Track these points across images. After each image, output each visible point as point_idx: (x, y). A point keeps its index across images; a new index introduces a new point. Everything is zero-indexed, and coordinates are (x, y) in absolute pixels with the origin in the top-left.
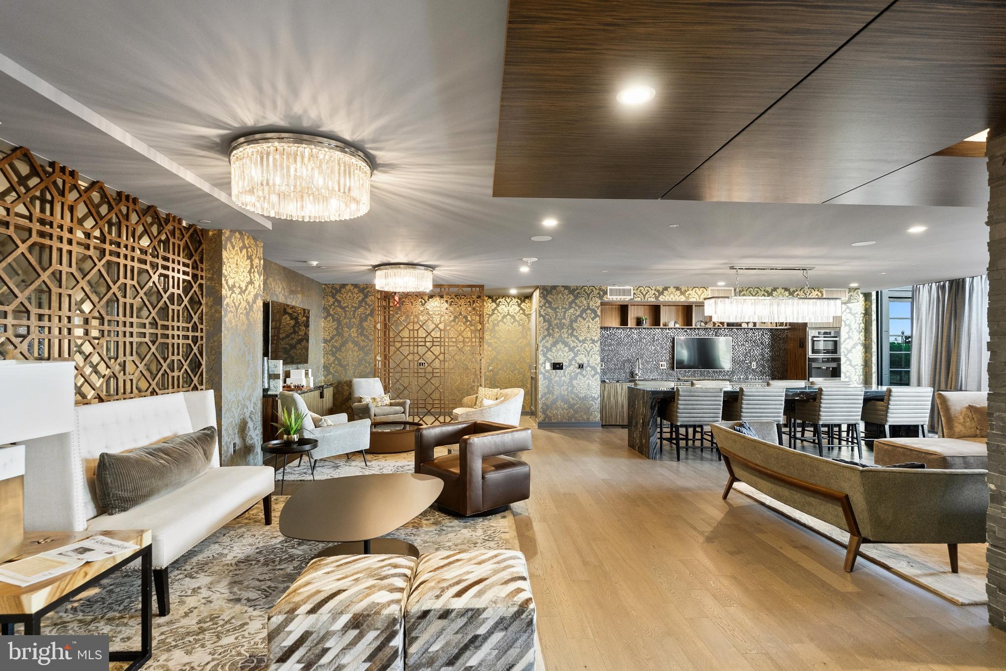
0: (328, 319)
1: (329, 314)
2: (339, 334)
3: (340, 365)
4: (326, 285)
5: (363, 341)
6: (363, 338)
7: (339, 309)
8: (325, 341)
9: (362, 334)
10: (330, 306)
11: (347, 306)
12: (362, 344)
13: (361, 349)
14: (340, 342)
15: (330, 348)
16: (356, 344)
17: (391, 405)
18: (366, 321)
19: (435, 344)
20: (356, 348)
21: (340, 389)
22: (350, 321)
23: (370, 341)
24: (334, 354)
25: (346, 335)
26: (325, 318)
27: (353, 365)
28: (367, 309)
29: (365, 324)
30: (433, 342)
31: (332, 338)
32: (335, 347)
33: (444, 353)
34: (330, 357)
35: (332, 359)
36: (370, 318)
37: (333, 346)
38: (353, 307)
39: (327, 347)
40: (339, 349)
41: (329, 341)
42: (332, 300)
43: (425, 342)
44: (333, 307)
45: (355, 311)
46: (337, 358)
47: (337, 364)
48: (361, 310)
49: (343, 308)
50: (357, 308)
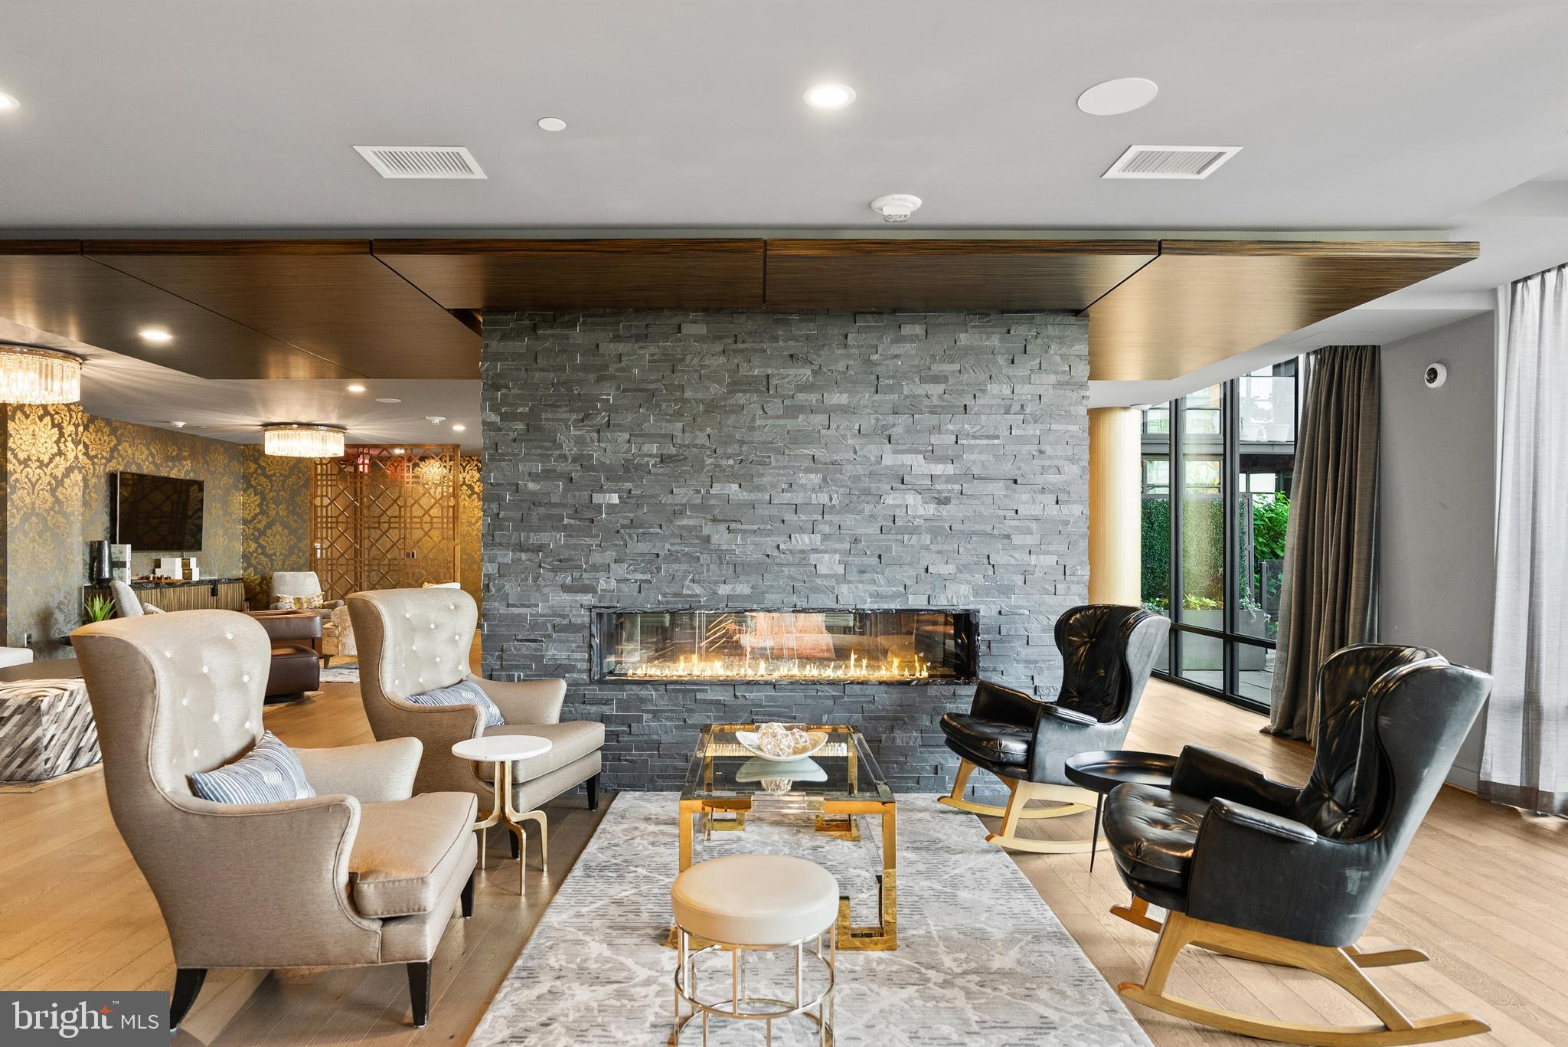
0: (249, 492)
1: (250, 486)
2: (262, 512)
3: (264, 553)
4: (246, 445)
5: (296, 522)
6: (295, 517)
7: (263, 479)
8: (246, 522)
9: (293, 513)
10: (252, 474)
11: (274, 475)
12: (294, 525)
13: (293, 532)
14: (264, 522)
15: (251, 531)
16: (286, 526)
17: (324, 607)
18: (300, 495)
19: (392, 525)
20: (286, 532)
21: (265, 587)
22: (278, 495)
23: (305, 521)
24: (256, 540)
25: (273, 513)
26: (245, 491)
27: (281, 554)
28: (300, 478)
29: (298, 499)
30: (389, 522)
31: (254, 518)
32: (258, 530)
33: (404, 538)
34: (251, 542)
35: (253, 546)
36: (304, 490)
37: (254, 528)
38: (281, 475)
39: (247, 530)
40: (263, 533)
41: (251, 522)
42: (253, 466)
43: (379, 523)
44: (255, 475)
45: (284, 482)
46: (260, 546)
47: (261, 554)
48: (293, 479)
49: (269, 477)
50: (287, 477)
